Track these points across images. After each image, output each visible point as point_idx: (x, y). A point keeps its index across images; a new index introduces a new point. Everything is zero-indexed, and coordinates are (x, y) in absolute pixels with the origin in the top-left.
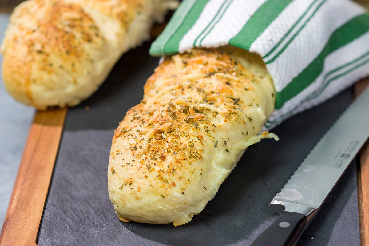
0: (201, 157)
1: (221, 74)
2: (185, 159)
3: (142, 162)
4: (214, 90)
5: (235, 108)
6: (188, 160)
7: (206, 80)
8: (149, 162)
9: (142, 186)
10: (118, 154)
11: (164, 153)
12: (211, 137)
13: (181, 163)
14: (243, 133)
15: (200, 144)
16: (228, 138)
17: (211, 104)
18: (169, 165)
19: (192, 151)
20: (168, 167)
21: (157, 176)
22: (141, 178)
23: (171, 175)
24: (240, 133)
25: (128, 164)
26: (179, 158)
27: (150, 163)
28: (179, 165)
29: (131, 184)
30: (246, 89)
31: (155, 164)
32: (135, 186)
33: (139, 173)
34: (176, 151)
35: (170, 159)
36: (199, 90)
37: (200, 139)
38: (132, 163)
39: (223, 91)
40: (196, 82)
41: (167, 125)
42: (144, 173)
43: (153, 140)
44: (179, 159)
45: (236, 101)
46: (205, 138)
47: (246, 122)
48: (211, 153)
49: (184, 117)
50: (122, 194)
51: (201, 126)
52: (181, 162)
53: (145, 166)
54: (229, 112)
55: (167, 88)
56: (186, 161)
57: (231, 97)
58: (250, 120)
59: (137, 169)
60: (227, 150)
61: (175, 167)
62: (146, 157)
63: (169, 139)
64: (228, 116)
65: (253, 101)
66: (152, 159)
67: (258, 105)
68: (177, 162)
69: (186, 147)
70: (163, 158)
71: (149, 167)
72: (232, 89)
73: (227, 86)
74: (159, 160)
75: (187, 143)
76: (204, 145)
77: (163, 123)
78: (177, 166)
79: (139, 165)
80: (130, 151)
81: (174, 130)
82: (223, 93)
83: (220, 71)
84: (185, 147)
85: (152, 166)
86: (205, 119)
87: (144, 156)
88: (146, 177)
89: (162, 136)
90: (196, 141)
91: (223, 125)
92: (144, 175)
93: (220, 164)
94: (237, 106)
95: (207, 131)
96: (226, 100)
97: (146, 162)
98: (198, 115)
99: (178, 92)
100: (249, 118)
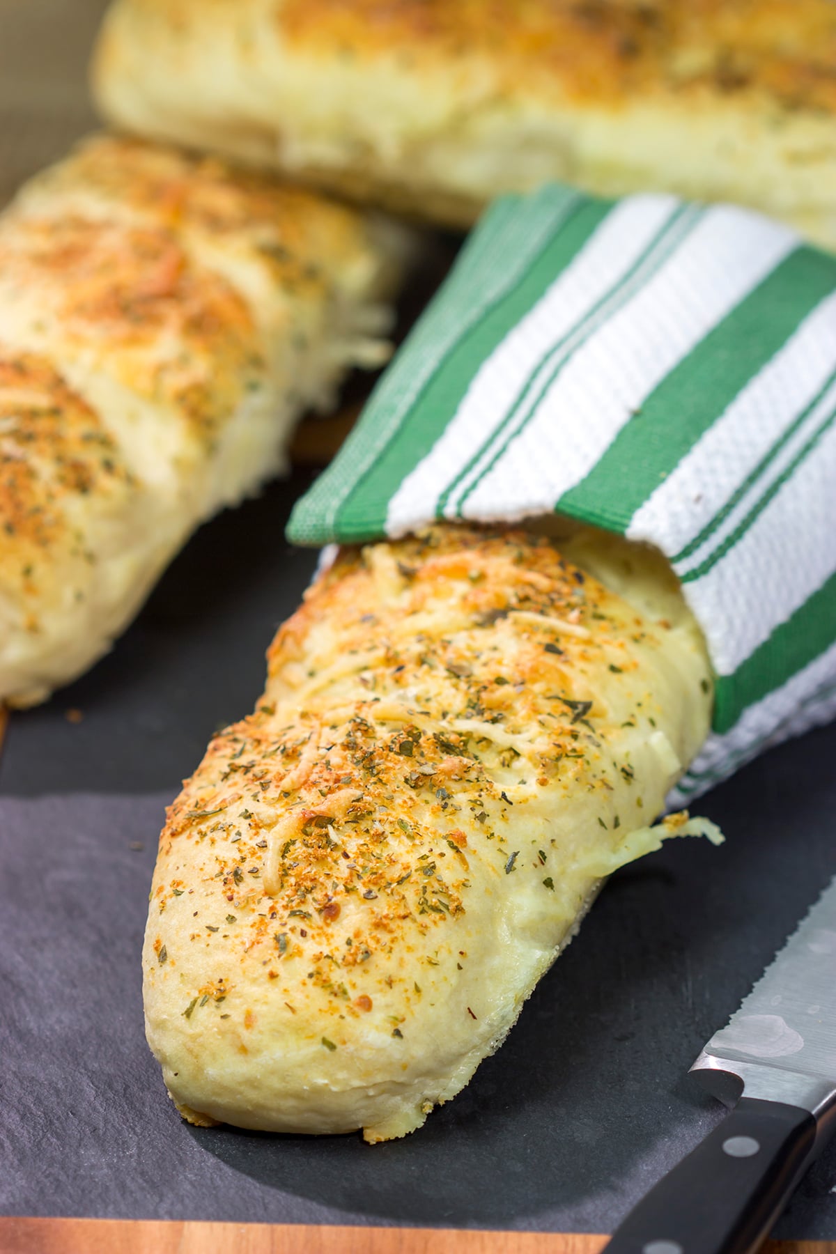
0: (459, 909)
1: (529, 616)
2: (405, 917)
3: (261, 923)
4: (505, 672)
5: (575, 736)
6: (414, 921)
7: (479, 633)
8: (284, 925)
9: (258, 1009)
10: (178, 893)
11: (335, 894)
12: (495, 840)
13: (391, 932)
14: (602, 823)
15: (457, 865)
16: (553, 841)
17: (494, 721)
18: (351, 935)
19: (429, 890)
20: (349, 943)
21: (311, 976)
22: (254, 981)
23: (358, 970)
24: (594, 821)
25: (212, 929)
26: (385, 912)
27: (286, 929)
28: (385, 938)
29: (220, 999)
30: (614, 669)
31: (303, 934)
32: (235, 1008)
33: (248, 962)
34: (375, 889)
35: (354, 916)
36: (455, 672)
37: (457, 843)
38: (224, 927)
39: (535, 674)
40: (446, 644)
41: (346, 795)
42: (265, 963)
43: (299, 849)
44: (386, 917)
45: (581, 711)
46: (475, 840)
47: (612, 785)
48: (493, 893)
49: (402, 768)
50: (191, 1032)
51: (461, 798)
52: (393, 925)
53: (268, 940)
54: (554, 752)
55: (347, 662)
56: (407, 923)
57: (561, 695)
58: (628, 774)
59: (240, 949)
60: (548, 883)
61: (372, 944)
62: (272, 908)
63: (353, 844)
64: (551, 765)
65: (636, 711)
66: (293, 914)
67: (652, 723)
68: (379, 925)
69: (409, 876)
70: (331, 911)
71: (281, 944)
72: (565, 669)
73: (550, 659)
74: (317, 919)
75: (412, 860)
76: (471, 868)
77: (331, 791)
78: (378, 941)
79: (248, 934)
80: (218, 886)
81: (370, 813)
82: (534, 681)
83: (527, 604)
84: (404, 874)
85: (295, 939)
86: (473, 775)
87: (267, 903)
88: (273, 976)
89: (327, 835)
90: (442, 855)
91: (535, 797)
92: (268, 969)
93: (523, 929)
94: (581, 729)
95: (482, 817)
96: (547, 706)
97: (274, 927)
98: (449, 762)
99: (383, 676)
100: (623, 770)
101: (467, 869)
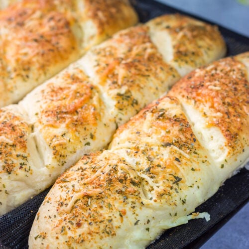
0: (114, 234)
1: (175, 148)
2: (97, 233)
3: (61, 222)
4: (162, 163)
5: (171, 188)
6: (100, 235)
7: (162, 148)
8: (66, 224)
9: (50, 245)
10: (48, 202)
11: (82, 220)
12: (135, 215)
13: (92, 236)
14: (170, 214)
15: (120, 221)
16: (153, 217)
17: (152, 177)
18: (81, 233)
19: (108, 226)
20: (80, 236)
21: (66, 242)
22: (52, 237)
23: (79, 245)
24: (168, 213)
25: (50, 217)
26: (93, 230)
27: (66, 226)
28: (90, 237)
29: (44, 238)
30: (193, 169)
31: (69, 228)
32: (46, 242)
33: (53, 231)
34: (93, 222)
35: (85, 227)
36: (149, 159)
37: (122, 214)
38: (53, 217)
39: (169, 166)
40: (151, 149)
41: (99, 190)
42: (57, 233)
43: (80, 203)
44: (92, 231)
45: (178, 180)
46: (129, 213)
47: (177, 205)
48: (128, 230)
49: (119, 186)
50: (35, 243)
51: (130, 200)
52: (93, 234)
53: (60, 227)
54: (163, 192)
56: (97, 235)
57: (174, 174)
58: (184, 202)
59: (53, 226)
60: (148, 229)
61: (86, 238)
62: (65, 218)
63: (94, 206)
64: (161, 195)
65: (195, 183)
66: (69, 222)
67: (198, 187)
68: (90, 234)
69: (103, 221)
70: (79, 225)
71: (63, 229)
72: (178, 166)
73: (176, 163)
74: (75, 226)
75: (107, 216)
76: (124, 222)
77: (96, 188)
78: (88, 238)
79: (57, 223)
80: (56, 205)
81: (102, 198)
82: (168, 168)
83: (177, 144)
84: (103, 220)
85: (67, 229)
86: (136, 194)
87: (65, 216)
88: (57, 238)
89: (88, 202)
90: (115, 217)
91: (152, 204)
92: (57, 236)
93: (134, 242)
94: (175, 186)
95: (133, 207)
96: (168, 176)
97: (63, 224)
98: (132, 188)
99: (132, 152)
100: (183, 201)
101: (122, 222)
